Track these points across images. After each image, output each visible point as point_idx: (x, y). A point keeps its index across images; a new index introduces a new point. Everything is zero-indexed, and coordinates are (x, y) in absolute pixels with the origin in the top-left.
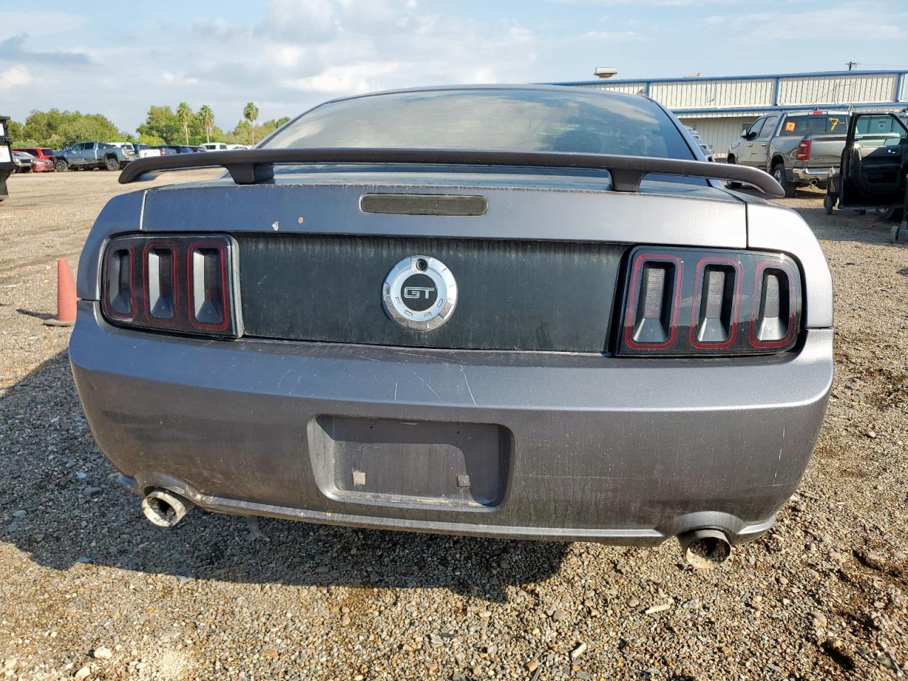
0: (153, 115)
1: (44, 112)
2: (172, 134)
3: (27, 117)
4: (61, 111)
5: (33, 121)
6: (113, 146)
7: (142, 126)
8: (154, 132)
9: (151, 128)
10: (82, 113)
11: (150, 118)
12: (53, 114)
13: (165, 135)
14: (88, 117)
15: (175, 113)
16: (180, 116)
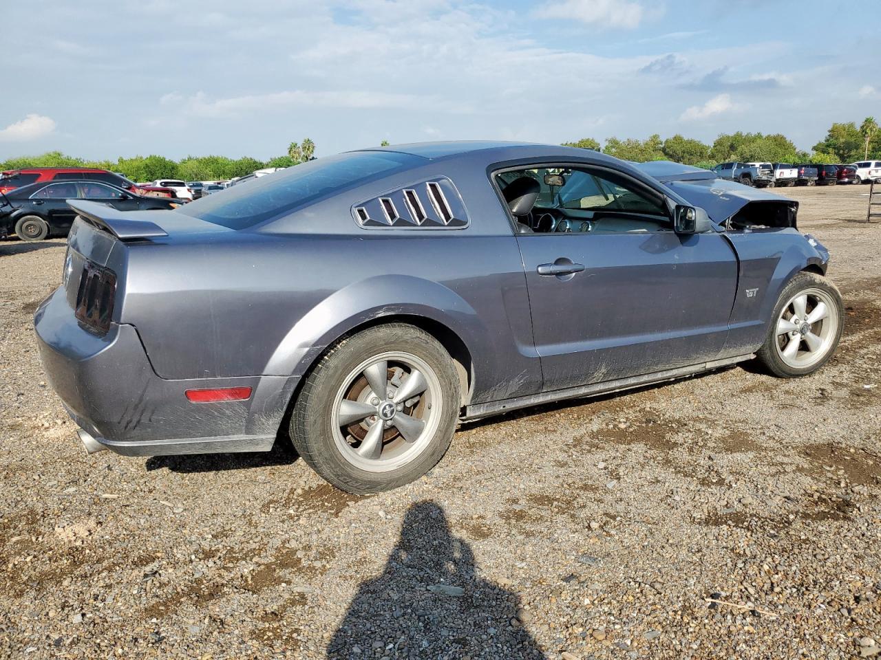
0: (834, 133)
1: (730, 135)
2: (850, 151)
3: (715, 140)
4: (744, 134)
5: (719, 143)
6: (752, 165)
7: (820, 144)
8: (830, 150)
9: (828, 146)
10: (762, 135)
11: (829, 135)
12: (738, 135)
13: (841, 152)
14: (768, 137)
15: (859, 129)
16: (863, 131)
